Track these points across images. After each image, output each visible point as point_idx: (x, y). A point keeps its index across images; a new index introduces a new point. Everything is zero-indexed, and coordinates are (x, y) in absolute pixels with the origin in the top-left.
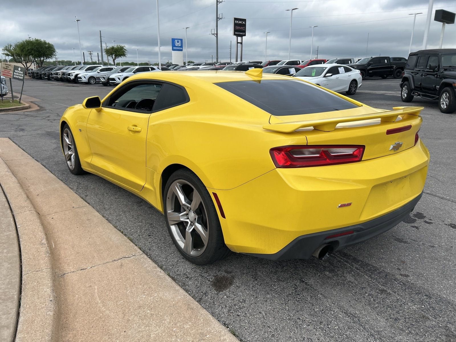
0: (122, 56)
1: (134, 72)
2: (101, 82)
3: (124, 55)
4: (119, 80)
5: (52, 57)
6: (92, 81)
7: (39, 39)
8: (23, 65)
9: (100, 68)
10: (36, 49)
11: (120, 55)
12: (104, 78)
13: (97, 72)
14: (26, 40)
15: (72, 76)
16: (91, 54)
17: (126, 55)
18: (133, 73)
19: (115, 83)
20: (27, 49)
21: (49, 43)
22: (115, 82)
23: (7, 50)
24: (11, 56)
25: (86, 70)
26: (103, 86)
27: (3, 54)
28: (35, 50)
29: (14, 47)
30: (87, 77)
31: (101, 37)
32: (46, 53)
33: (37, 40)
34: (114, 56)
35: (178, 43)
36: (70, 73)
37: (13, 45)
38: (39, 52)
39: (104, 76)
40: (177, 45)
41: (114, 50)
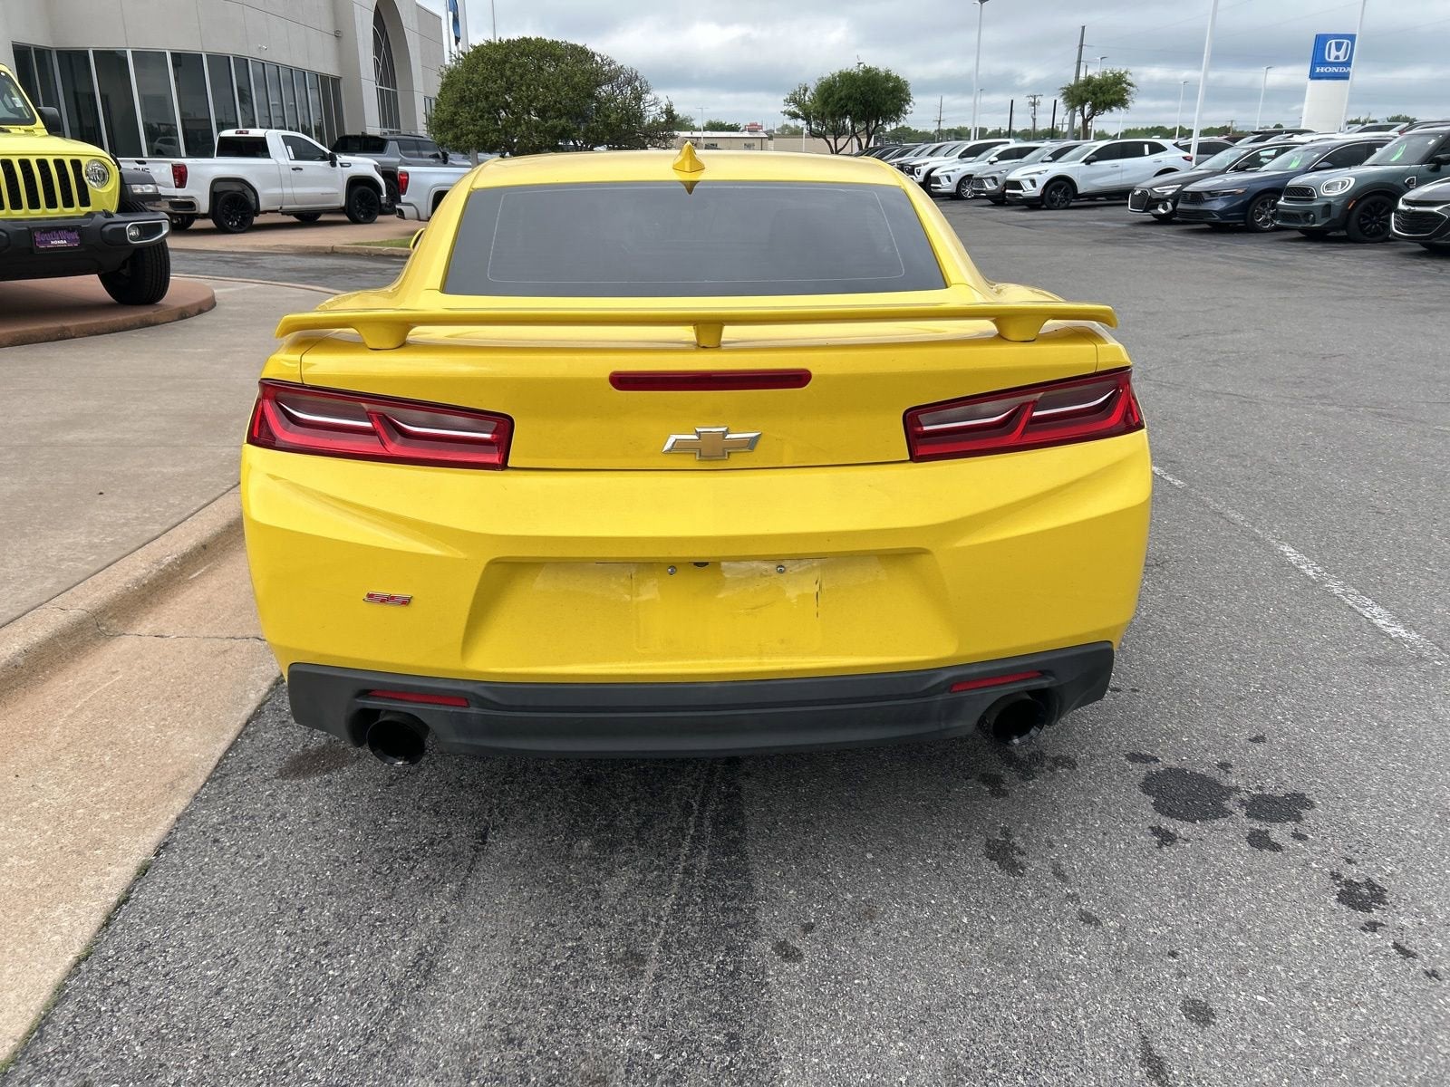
0: (1115, 106)
1: (1088, 162)
2: (984, 192)
3: (1120, 102)
4: (1032, 188)
5: (898, 117)
6: (968, 191)
7: (873, 66)
8: (829, 142)
9: (1001, 148)
10: (858, 96)
11: (1107, 105)
12: (994, 179)
13: (987, 160)
14: (840, 72)
15: (919, 174)
16: (1034, 104)
17: (1130, 104)
18: (1084, 164)
19: (1020, 195)
20: (836, 97)
21: (897, 78)
22: (1020, 192)
23: (795, 101)
24: (803, 119)
25: (961, 157)
26: (992, 205)
27: (785, 113)
28: (856, 99)
29: (813, 94)
30: (956, 178)
31: (1081, 46)
32: (884, 109)
33: (868, 71)
34: (1087, 109)
35: (1338, 49)
36: (914, 167)
37: (812, 88)
38: (866, 103)
39: (997, 175)
40: (1332, 59)
41: (1090, 88)
